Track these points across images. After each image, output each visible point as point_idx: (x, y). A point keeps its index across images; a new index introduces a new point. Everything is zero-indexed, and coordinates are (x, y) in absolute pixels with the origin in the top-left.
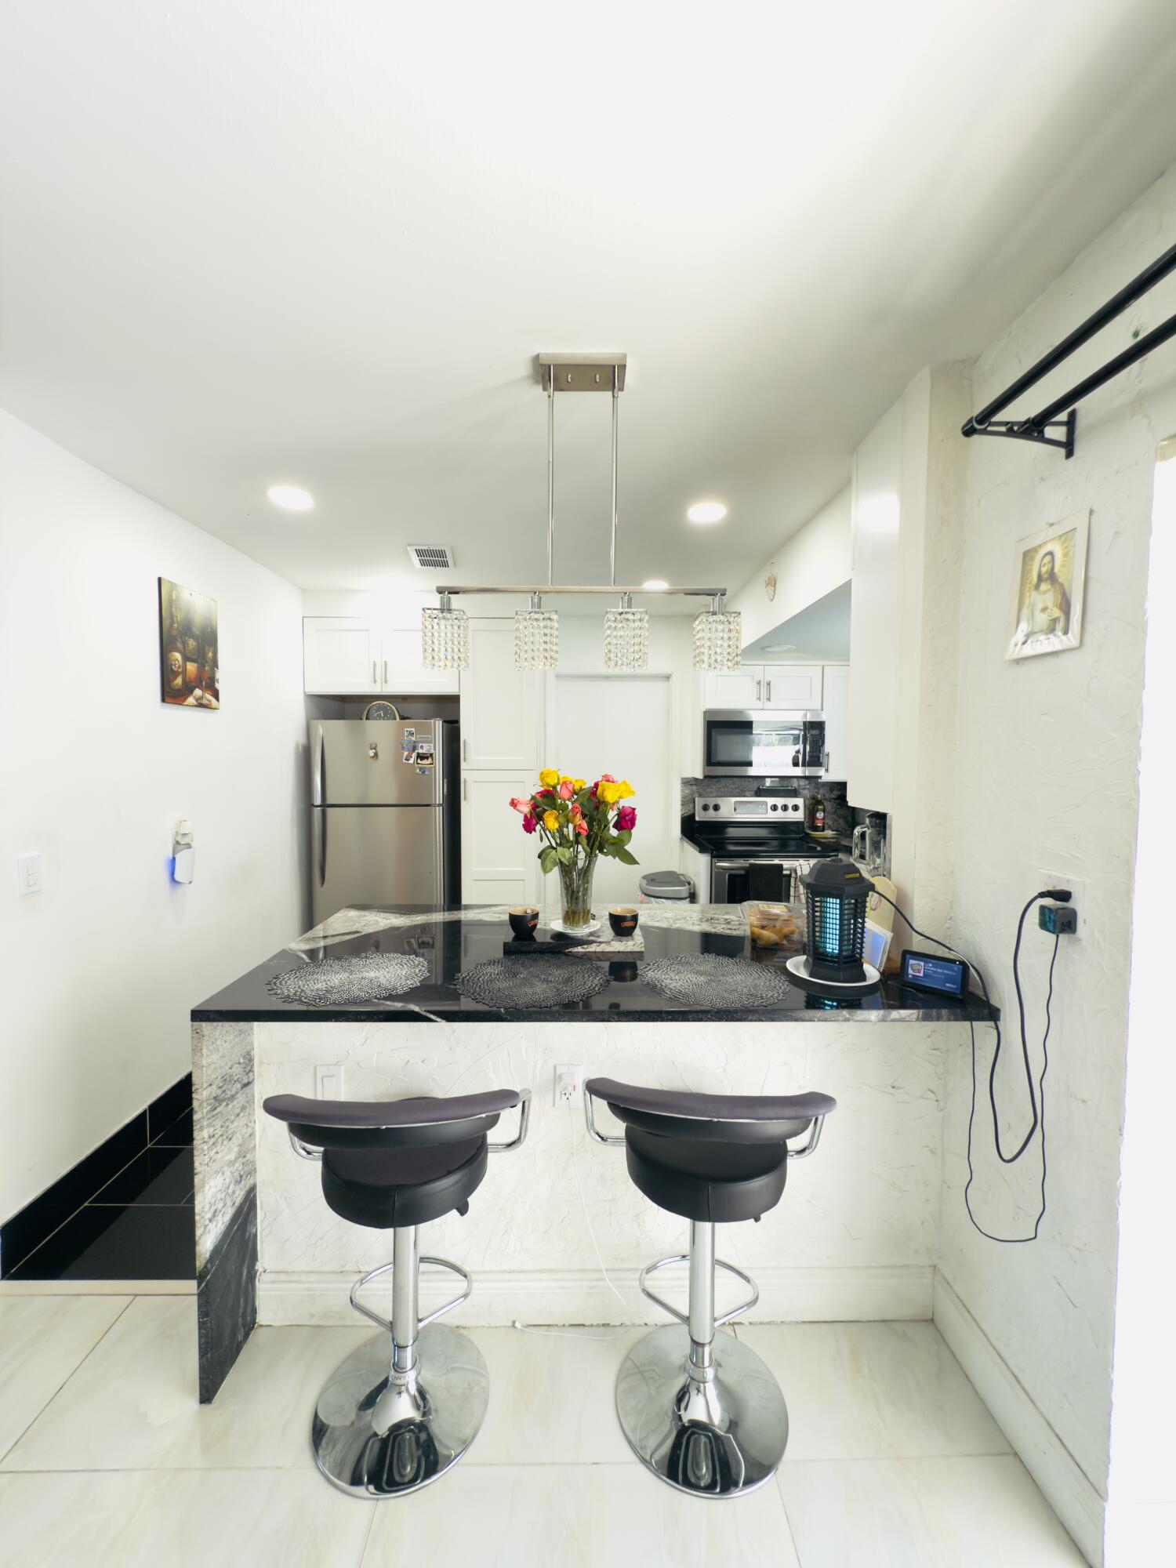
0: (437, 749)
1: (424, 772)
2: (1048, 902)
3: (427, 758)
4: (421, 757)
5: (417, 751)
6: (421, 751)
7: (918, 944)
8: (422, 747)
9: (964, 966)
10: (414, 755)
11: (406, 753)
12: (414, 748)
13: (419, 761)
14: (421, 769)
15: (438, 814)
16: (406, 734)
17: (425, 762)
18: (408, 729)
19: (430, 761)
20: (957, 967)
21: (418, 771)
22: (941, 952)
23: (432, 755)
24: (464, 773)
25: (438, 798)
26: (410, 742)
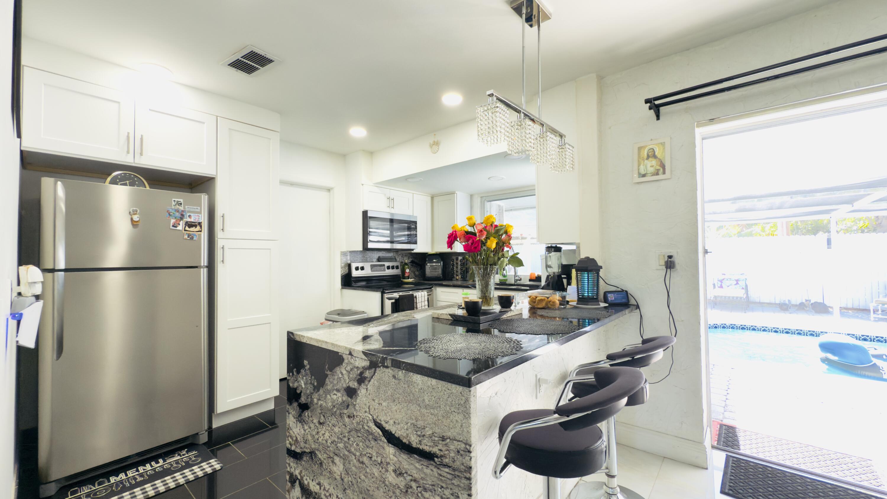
0: (204, 219)
1: (192, 238)
2: (667, 260)
3: (196, 226)
4: (190, 225)
5: (185, 220)
6: (190, 219)
8: (190, 216)
9: (626, 292)
11: (173, 221)
12: (182, 217)
13: (187, 228)
15: (204, 273)
16: (173, 203)
17: (191, 229)
18: (176, 200)
19: (198, 228)
21: (186, 237)
23: (200, 224)
24: (220, 243)
25: (204, 261)
26: (177, 211)
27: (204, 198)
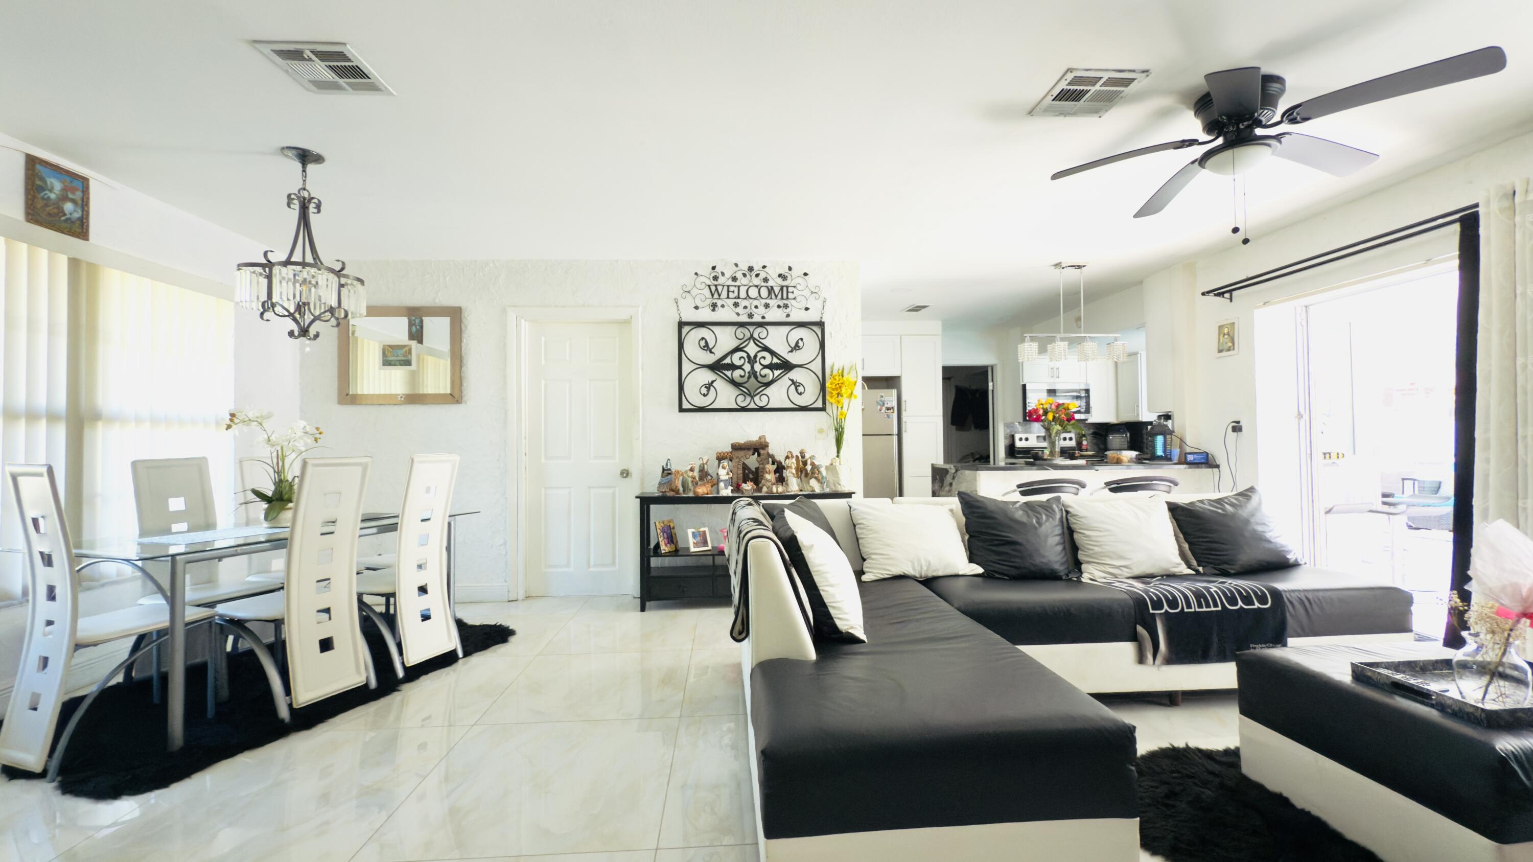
0: (894, 404)
1: (890, 417)
2: (1234, 424)
3: (890, 409)
4: (888, 409)
5: (886, 406)
6: (889, 406)
7: (1188, 450)
8: (887, 404)
9: (1207, 454)
10: (884, 409)
11: (879, 407)
12: (884, 404)
13: (886, 411)
14: (887, 415)
15: (895, 438)
16: (880, 396)
17: (889, 411)
18: (880, 393)
19: (892, 411)
20: (1205, 454)
21: (886, 416)
22: (1198, 451)
23: (893, 408)
24: (904, 418)
25: (895, 431)
26: (881, 401)
27: (894, 392)
